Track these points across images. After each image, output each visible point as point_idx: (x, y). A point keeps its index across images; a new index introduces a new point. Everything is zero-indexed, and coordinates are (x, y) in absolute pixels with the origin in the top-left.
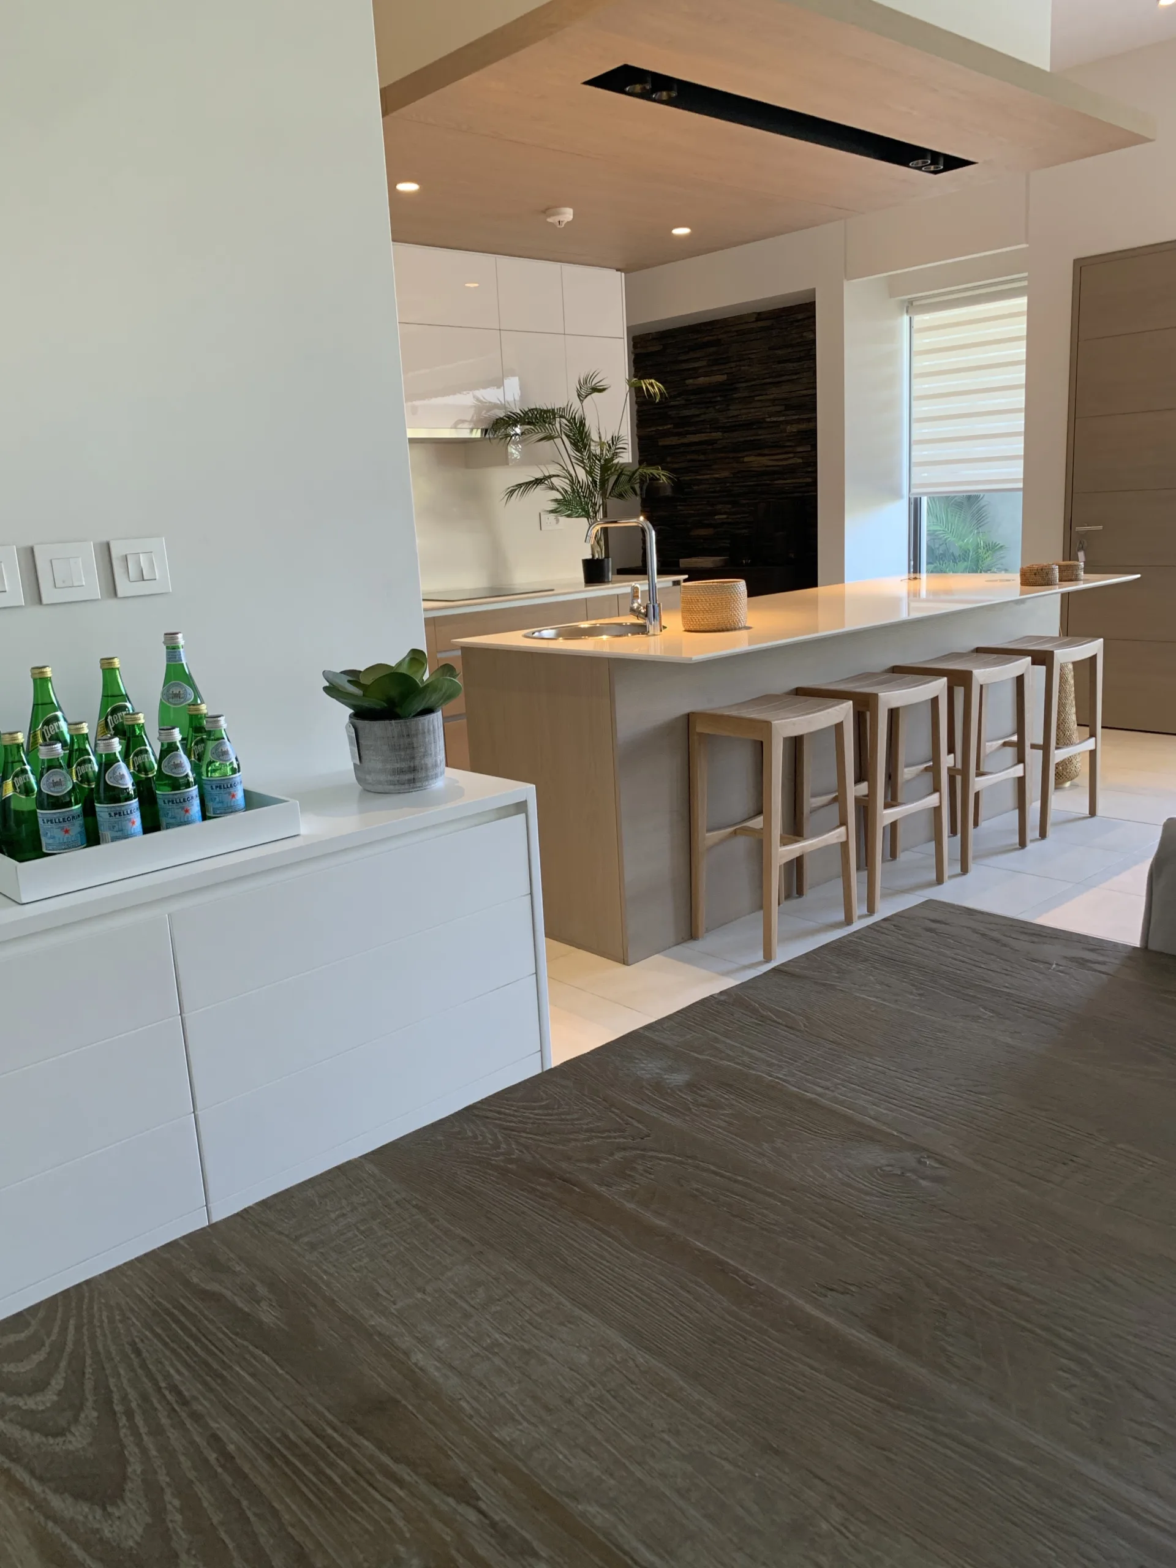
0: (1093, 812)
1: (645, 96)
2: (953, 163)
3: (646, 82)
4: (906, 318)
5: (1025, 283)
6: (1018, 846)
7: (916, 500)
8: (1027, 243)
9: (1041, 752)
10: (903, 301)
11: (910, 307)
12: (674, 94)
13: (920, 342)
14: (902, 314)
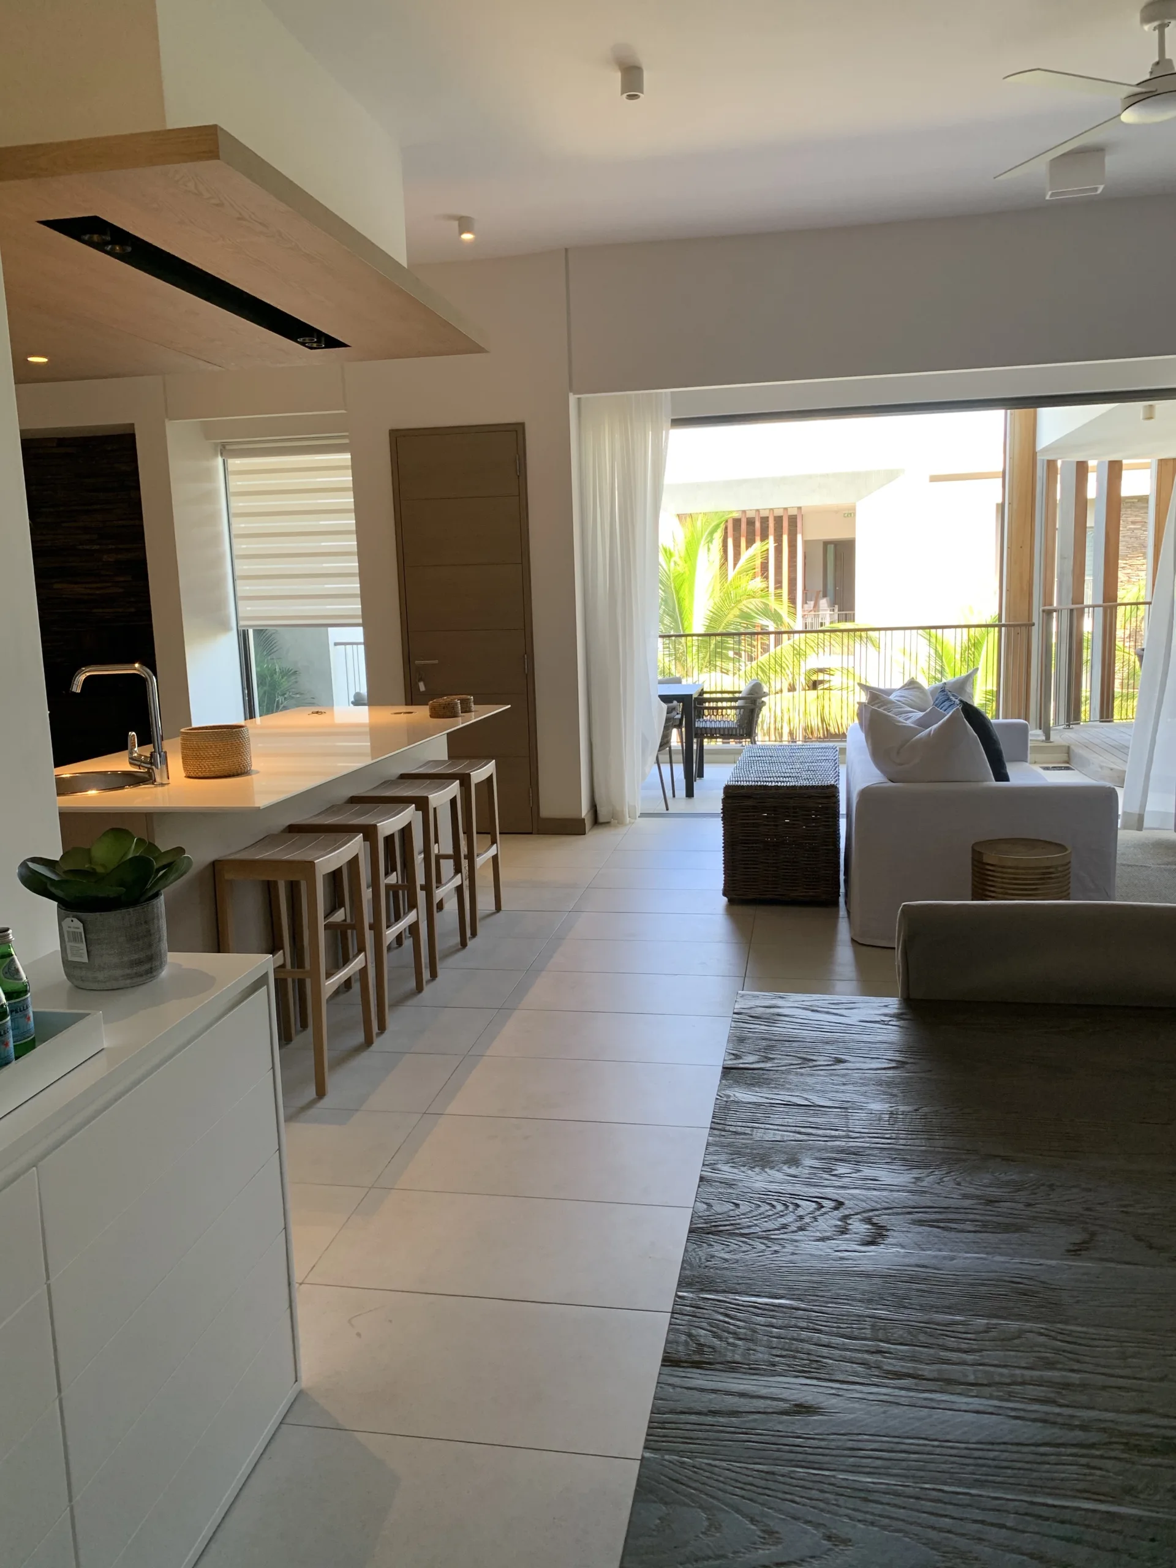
0: (498, 908)
1: (99, 247)
2: (332, 343)
3: (105, 234)
4: (220, 460)
5: (346, 441)
6: (460, 947)
7: (244, 631)
8: (345, 410)
9: (452, 861)
10: (216, 445)
11: (226, 451)
12: (129, 249)
13: (236, 483)
14: (216, 456)
